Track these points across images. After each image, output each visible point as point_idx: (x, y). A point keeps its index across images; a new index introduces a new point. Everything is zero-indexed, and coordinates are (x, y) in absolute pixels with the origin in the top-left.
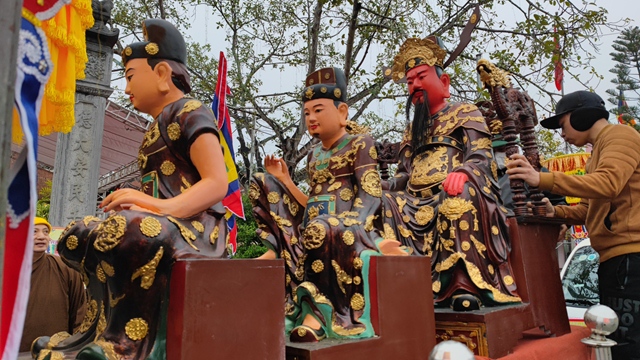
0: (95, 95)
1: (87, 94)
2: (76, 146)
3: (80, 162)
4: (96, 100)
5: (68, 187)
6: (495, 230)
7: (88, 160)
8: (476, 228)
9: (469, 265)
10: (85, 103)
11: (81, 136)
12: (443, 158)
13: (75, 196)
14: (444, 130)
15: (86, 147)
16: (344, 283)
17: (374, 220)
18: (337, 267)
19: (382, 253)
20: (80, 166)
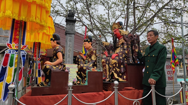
0: (72, 34)
1: (70, 34)
2: (69, 46)
3: (69, 49)
4: (72, 35)
5: (67, 55)
6: (122, 66)
7: (71, 49)
8: (117, 66)
9: (114, 73)
10: (70, 36)
11: (70, 44)
12: (119, 50)
13: (69, 57)
14: (120, 43)
15: (71, 46)
16: (84, 76)
17: (92, 65)
18: (82, 73)
19: (92, 71)
20: (70, 50)
